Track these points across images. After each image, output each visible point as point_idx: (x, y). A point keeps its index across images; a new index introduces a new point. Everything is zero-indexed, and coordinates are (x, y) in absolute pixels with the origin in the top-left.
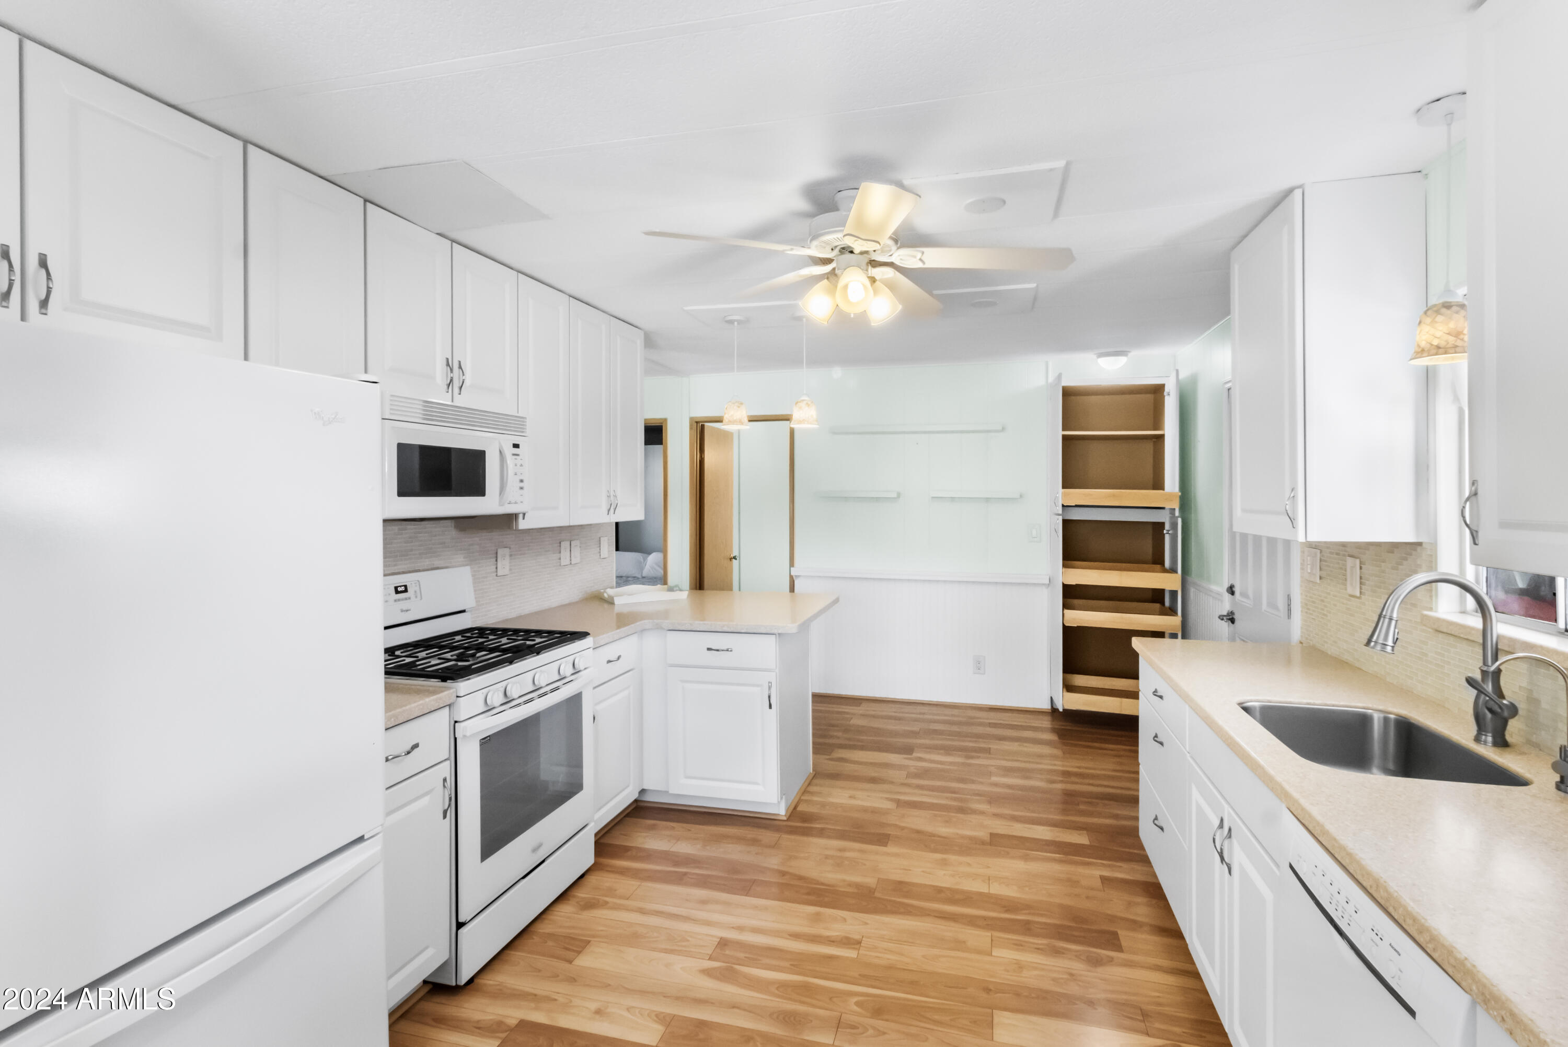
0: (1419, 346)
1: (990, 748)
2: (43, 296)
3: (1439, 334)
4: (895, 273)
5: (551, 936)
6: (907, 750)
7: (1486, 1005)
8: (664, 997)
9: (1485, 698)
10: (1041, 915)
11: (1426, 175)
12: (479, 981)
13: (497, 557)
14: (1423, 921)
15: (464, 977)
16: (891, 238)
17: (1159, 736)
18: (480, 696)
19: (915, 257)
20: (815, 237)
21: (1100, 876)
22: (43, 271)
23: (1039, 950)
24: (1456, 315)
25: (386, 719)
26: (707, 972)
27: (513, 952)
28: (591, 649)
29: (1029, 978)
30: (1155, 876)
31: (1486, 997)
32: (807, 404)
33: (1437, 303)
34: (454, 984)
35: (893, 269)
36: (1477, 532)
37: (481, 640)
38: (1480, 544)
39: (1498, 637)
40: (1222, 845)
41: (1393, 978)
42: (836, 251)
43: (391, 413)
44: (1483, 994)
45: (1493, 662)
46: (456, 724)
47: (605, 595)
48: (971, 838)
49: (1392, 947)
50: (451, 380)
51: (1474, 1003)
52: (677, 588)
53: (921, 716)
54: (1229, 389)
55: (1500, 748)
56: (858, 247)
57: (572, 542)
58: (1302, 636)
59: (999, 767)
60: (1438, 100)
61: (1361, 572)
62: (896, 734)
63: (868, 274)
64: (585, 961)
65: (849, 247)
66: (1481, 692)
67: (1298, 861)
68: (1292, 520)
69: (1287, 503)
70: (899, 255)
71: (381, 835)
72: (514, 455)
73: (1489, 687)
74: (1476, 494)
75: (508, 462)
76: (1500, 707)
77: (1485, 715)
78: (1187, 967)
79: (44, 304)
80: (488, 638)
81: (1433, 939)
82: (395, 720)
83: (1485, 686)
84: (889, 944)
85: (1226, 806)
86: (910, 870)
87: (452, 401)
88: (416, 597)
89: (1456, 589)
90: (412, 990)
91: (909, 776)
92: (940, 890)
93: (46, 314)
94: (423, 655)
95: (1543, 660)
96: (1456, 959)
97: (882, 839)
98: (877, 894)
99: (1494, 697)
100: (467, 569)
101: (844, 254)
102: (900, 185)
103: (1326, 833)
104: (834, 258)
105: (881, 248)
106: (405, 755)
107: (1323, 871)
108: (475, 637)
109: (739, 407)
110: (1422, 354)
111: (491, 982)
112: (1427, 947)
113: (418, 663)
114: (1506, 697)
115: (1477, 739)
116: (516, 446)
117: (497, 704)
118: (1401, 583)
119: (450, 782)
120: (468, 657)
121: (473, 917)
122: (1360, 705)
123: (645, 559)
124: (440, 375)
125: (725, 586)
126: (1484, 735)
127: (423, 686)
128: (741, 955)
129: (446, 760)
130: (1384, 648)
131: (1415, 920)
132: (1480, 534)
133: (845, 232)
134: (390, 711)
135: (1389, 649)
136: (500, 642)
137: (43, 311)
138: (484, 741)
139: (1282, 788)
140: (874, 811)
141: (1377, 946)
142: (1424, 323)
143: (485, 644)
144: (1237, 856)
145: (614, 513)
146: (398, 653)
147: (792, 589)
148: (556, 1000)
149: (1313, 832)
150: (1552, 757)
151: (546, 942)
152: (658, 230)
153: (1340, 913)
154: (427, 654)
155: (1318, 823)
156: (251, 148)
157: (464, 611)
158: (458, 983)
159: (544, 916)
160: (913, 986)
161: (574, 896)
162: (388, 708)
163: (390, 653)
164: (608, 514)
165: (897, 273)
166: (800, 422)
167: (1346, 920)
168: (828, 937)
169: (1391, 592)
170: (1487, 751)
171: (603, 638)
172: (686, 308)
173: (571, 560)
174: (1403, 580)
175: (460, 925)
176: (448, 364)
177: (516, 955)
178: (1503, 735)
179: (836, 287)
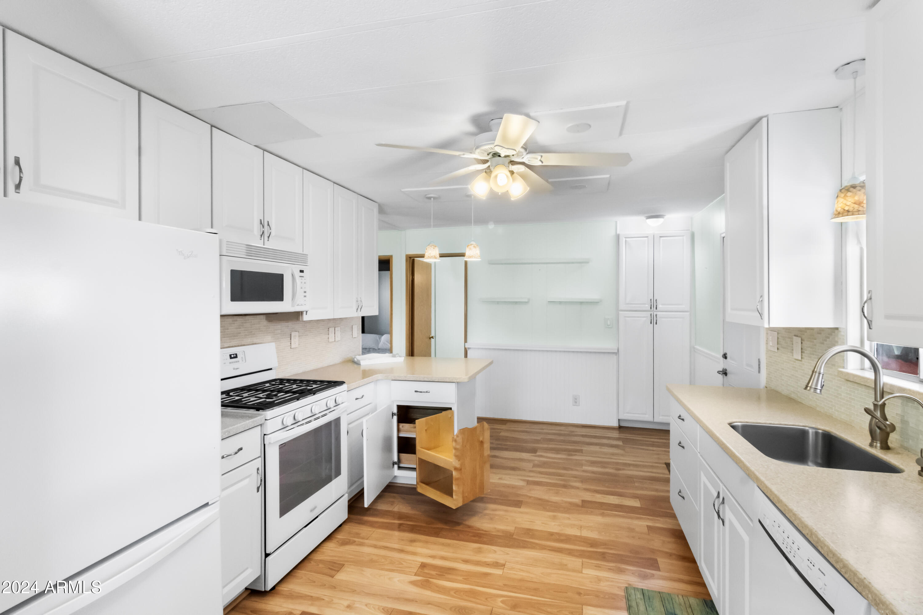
0: (837, 211)
1: (582, 450)
2: (17, 182)
3: (848, 203)
4: (525, 168)
5: (321, 561)
6: (534, 451)
7: (877, 607)
8: (388, 597)
9: (876, 421)
10: (611, 549)
11: (841, 109)
12: (279, 588)
13: (291, 337)
14: (839, 555)
15: (269, 586)
16: (522, 147)
17: (681, 443)
18: (279, 419)
19: (537, 159)
20: (477, 148)
21: (647, 525)
22: (17, 168)
23: (610, 570)
24: (858, 192)
25: (222, 433)
26: (413, 583)
27: (299, 571)
28: (346, 391)
29: (604, 586)
30: (679, 525)
31: (877, 602)
32: (474, 246)
33: (848, 185)
34: (263, 590)
35: (523, 166)
36: (871, 321)
37: (281, 386)
38: (873, 329)
39: (884, 384)
40: (719, 508)
41: (820, 589)
42: (490, 156)
43: (227, 252)
44: (875, 600)
45: (881, 399)
46: (265, 436)
47: (355, 359)
48: (570, 503)
49: (820, 571)
50: (263, 232)
51: (870, 605)
52: (398, 355)
53: (541, 431)
54: (724, 237)
55: (885, 450)
56: (503, 153)
57: (336, 329)
58: (766, 383)
59: (587, 461)
60: (848, 64)
61: (801, 346)
62: (526, 441)
63: (509, 169)
64: (341, 576)
65: (499, 153)
66: (873, 416)
67: (764, 518)
68: (761, 314)
69: (758, 304)
70: (528, 158)
71: (218, 502)
72: (300, 277)
73: (878, 414)
74: (871, 299)
75: (297, 281)
76: (885, 426)
77: (875, 431)
78: (698, 580)
79: (18, 187)
80: (285, 385)
81: (845, 566)
82: (228, 434)
83: (876, 413)
84: (521, 566)
85: (721, 485)
86: (534, 522)
87: (264, 245)
88: (242, 361)
89: (859, 355)
90: (239, 593)
91: (535, 466)
92: (552, 534)
93: (19, 193)
94: (246, 395)
95: (911, 398)
96: (859, 578)
97: (518, 504)
98: (514, 537)
99: (881, 420)
100: (273, 345)
101: (495, 157)
102: (528, 116)
103: (780, 501)
104: (489, 160)
105: (517, 153)
106: (234, 454)
107: (779, 524)
108: (278, 385)
109: (434, 248)
110: (838, 215)
111: (285, 589)
112: (841, 570)
113: (243, 400)
114: (888, 420)
115: (871, 445)
116: (302, 271)
117: (289, 424)
118: (825, 352)
119: (261, 471)
120: (273, 396)
121: (275, 550)
122: (801, 424)
123: (380, 338)
124: (257, 229)
125: (427, 353)
126: (875, 442)
127: (245, 413)
128: (434, 573)
129: (259, 457)
130: (815, 391)
131: (834, 555)
132: (873, 323)
133: (495, 144)
134: (225, 429)
135: (818, 391)
136: (292, 387)
137: (17, 191)
138: (281, 446)
139: (755, 475)
140: (514, 487)
141: (811, 569)
142: (840, 197)
143: (283, 388)
144: (728, 515)
145: (360, 311)
146: (231, 394)
147: (466, 356)
148: (324, 599)
149: (773, 501)
150: (917, 456)
151: (319, 565)
152: (384, 143)
153: (789, 550)
154: (248, 395)
155: (776, 496)
156: (143, 95)
157: (271, 369)
158: (266, 590)
159: (317, 550)
160: (535, 591)
161: (336, 538)
162: (224, 426)
163: (227, 394)
164: (357, 312)
165: (527, 169)
166: (470, 257)
167: (792, 554)
168: (485, 562)
169: (820, 357)
170: (877, 452)
171: (354, 385)
172: (403, 190)
173: (335, 339)
174: (826, 350)
175: (267, 555)
176: (261, 223)
177: (300, 573)
178: (887, 443)
179: (490, 176)
